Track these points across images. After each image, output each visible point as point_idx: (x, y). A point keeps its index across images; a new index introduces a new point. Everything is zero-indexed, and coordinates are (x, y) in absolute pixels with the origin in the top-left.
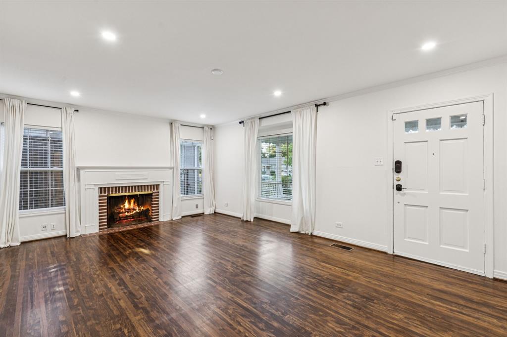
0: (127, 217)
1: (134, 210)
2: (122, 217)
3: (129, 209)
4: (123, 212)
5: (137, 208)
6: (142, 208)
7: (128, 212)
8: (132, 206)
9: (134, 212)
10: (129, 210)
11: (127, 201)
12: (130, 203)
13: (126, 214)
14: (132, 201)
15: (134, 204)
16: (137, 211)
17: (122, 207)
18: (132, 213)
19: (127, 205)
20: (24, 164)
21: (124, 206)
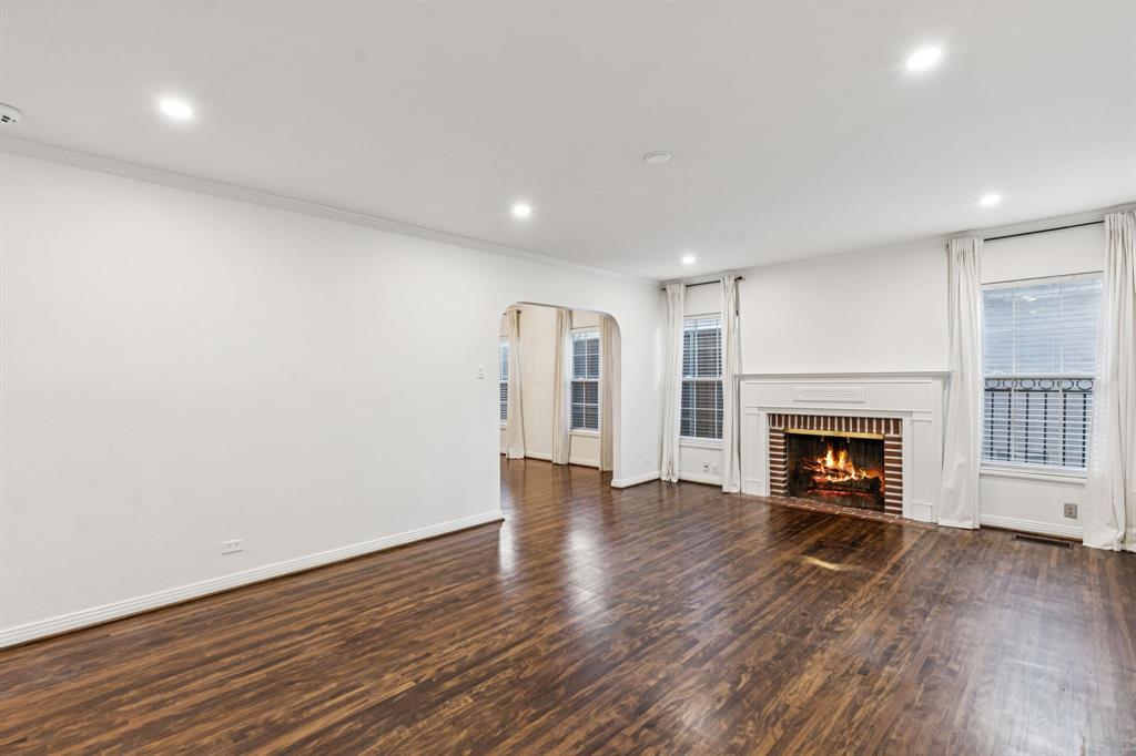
0: (829, 486)
1: (847, 473)
2: (820, 483)
3: (836, 470)
4: (821, 473)
5: (853, 473)
6: (864, 474)
7: (833, 476)
8: (841, 464)
9: (847, 478)
10: (835, 472)
11: (830, 453)
12: (836, 458)
13: (829, 478)
14: (842, 455)
15: (847, 462)
16: (853, 476)
17: (819, 461)
18: (841, 480)
19: (830, 461)
20: (685, 373)
21: (824, 462)
